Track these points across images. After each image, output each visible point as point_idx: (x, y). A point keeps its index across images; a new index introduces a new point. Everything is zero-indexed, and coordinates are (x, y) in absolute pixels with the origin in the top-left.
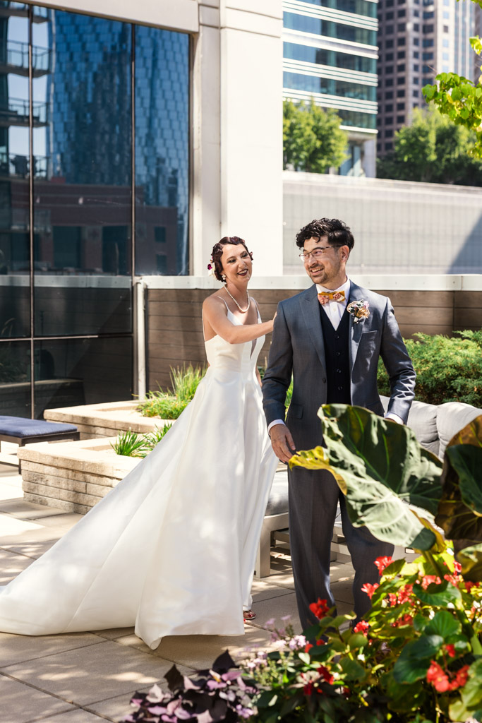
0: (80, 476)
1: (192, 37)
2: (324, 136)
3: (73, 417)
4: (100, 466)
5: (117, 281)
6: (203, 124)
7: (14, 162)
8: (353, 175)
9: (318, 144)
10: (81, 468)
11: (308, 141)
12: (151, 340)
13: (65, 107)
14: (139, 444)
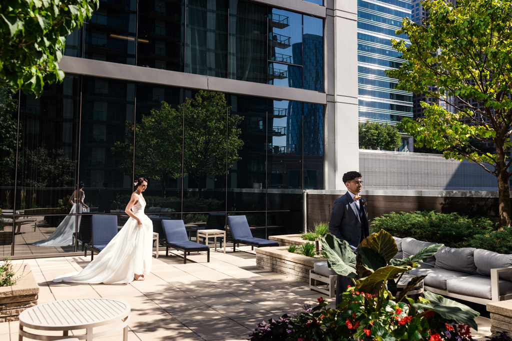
0: (274, 259)
1: (324, 106)
2: (392, 136)
3: (278, 239)
4: (281, 255)
5: (297, 191)
6: (328, 136)
7: (274, 148)
8: (404, 151)
9: (389, 139)
10: (274, 256)
11: (385, 139)
12: (309, 212)
13: (296, 128)
14: (296, 249)
